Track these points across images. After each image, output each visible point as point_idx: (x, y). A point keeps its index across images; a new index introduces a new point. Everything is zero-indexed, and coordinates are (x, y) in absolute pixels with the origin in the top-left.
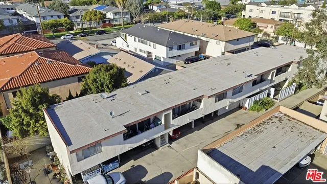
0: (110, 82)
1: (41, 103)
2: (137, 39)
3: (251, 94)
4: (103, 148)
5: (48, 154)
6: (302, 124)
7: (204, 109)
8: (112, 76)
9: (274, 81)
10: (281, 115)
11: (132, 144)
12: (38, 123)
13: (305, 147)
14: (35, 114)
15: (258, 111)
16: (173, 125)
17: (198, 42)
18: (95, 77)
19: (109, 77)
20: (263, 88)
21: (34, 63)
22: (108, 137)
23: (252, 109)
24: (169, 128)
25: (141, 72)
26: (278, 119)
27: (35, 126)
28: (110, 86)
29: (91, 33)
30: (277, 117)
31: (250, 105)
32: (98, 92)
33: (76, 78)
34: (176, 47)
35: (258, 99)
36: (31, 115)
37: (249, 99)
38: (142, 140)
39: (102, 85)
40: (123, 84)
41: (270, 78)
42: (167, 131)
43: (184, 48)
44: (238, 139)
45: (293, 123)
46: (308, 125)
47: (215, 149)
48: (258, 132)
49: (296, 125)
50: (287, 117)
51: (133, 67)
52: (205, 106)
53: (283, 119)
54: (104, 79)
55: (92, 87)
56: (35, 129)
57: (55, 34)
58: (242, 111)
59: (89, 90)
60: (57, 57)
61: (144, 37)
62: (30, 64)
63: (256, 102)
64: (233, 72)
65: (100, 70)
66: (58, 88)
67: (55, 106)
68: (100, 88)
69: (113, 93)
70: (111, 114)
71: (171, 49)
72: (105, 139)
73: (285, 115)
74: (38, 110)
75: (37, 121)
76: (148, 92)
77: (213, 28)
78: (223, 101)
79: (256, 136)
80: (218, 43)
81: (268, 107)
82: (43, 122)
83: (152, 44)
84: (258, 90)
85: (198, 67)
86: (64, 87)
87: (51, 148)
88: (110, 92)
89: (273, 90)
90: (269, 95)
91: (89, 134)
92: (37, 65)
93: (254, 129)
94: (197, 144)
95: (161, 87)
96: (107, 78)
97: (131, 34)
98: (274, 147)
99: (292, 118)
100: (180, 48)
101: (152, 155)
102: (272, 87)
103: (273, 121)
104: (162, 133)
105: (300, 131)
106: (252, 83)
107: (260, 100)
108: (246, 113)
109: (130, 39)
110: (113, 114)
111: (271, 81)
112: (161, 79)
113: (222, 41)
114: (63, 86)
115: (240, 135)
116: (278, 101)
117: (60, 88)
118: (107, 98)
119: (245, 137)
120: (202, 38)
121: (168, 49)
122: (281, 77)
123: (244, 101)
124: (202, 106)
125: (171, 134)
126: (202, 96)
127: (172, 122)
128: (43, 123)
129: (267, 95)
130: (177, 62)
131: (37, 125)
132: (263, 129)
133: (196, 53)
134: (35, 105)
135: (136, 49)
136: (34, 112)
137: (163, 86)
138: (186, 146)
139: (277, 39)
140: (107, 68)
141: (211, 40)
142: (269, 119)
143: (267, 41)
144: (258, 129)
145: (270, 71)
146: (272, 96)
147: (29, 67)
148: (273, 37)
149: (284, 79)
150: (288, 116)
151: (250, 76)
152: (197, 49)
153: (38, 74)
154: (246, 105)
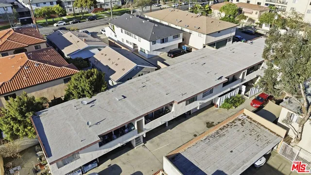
0: (90, 89)
1: (28, 111)
2: (124, 30)
3: (222, 93)
4: (81, 155)
5: (37, 153)
6: (262, 127)
7: (176, 111)
8: (91, 83)
9: (245, 80)
10: (245, 117)
11: (107, 149)
12: (26, 128)
13: (260, 151)
14: (23, 121)
15: (229, 108)
16: (145, 129)
17: (181, 35)
18: (76, 85)
19: (89, 84)
20: (234, 87)
21: (23, 66)
22: (84, 148)
23: (223, 106)
24: (142, 131)
25: (124, 70)
26: (240, 122)
27: (24, 131)
28: (90, 92)
29: (83, 19)
30: (240, 120)
31: (221, 103)
32: (80, 98)
33: (62, 80)
34: (159, 40)
35: (229, 97)
36: (20, 122)
37: (220, 98)
38: (117, 144)
39: (83, 91)
40: (103, 88)
41: (241, 77)
42: (140, 134)
43: (167, 41)
44: (202, 143)
45: (253, 126)
46: (266, 128)
47: (179, 154)
48: (220, 136)
49: (256, 128)
50: (249, 120)
51: (117, 65)
52: (176, 109)
53: (245, 120)
54: (85, 86)
55: (74, 93)
56: (24, 134)
57: (48, 20)
58: (214, 108)
59: (71, 96)
60: (44, 59)
61: (129, 30)
62: (20, 68)
63: (227, 100)
64: (206, 73)
65: (81, 77)
66: (45, 90)
67: (41, 113)
68: (82, 94)
69: (94, 98)
70: (88, 124)
71: (154, 43)
72: (81, 149)
73: (248, 117)
74: (26, 117)
75: (25, 127)
76: (125, 97)
77: (196, 19)
78: (193, 103)
79: (217, 140)
80: (200, 35)
81: (238, 104)
82: (30, 127)
83: (137, 37)
84: (229, 90)
85: (175, 67)
86: (52, 89)
87: (39, 148)
88: (91, 97)
89: (244, 88)
90: (240, 92)
91: (68, 145)
92: (25, 68)
93: (217, 133)
94: (169, 143)
95: (137, 91)
96: (87, 85)
97: (118, 26)
98: (232, 152)
99: (254, 121)
100: (163, 41)
101: (128, 155)
102: (243, 84)
103: (236, 124)
104: (135, 137)
105: (258, 134)
106: (222, 85)
107: (230, 98)
108: (217, 111)
109: (118, 30)
110: (90, 124)
111: (242, 80)
112: (139, 82)
113: (204, 34)
114: (50, 88)
115: (204, 138)
116: (248, 98)
117: (48, 90)
118: (88, 104)
119: (207, 141)
120: (185, 30)
121: (151, 43)
122: (253, 75)
123: (216, 99)
124: (173, 109)
125: (144, 136)
126: (173, 102)
127: (144, 126)
128: (30, 129)
129: (238, 92)
130: (161, 54)
131: (26, 130)
132: (225, 133)
133: (180, 45)
134: (22, 113)
135: (123, 39)
136: (22, 119)
137: (139, 90)
138: (158, 145)
139: (261, 25)
140: (87, 75)
141: (193, 32)
142: (233, 122)
143: (251, 27)
144: (221, 132)
145: (240, 72)
146: (243, 93)
147: (19, 71)
148: (257, 24)
149: (256, 77)
150: (251, 118)
151: (220, 78)
152: (180, 41)
153: (27, 78)
154: (218, 103)
